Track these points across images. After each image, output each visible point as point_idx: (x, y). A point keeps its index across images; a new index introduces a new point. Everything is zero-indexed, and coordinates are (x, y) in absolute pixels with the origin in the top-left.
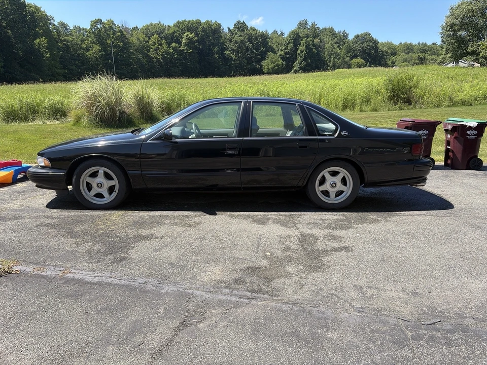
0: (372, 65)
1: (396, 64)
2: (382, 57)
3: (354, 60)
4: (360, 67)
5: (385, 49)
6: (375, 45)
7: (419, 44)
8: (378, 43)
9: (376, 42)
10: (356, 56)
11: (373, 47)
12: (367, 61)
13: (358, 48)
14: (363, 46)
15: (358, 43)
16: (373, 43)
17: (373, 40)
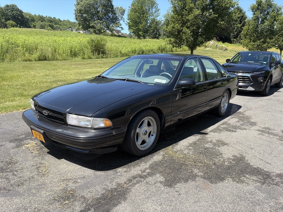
0: (21, 27)
1: (36, 27)
2: (27, 22)
3: (8, 22)
4: (13, 27)
5: (28, 17)
6: (21, 14)
7: (47, 16)
8: (23, 12)
9: (21, 12)
10: (9, 20)
11: (20, 15)
12: (18, 24)
13: (9, 14)
14: (13, 13)
15: (9, 10)
16: (20, 12)
17: (19, 10)
